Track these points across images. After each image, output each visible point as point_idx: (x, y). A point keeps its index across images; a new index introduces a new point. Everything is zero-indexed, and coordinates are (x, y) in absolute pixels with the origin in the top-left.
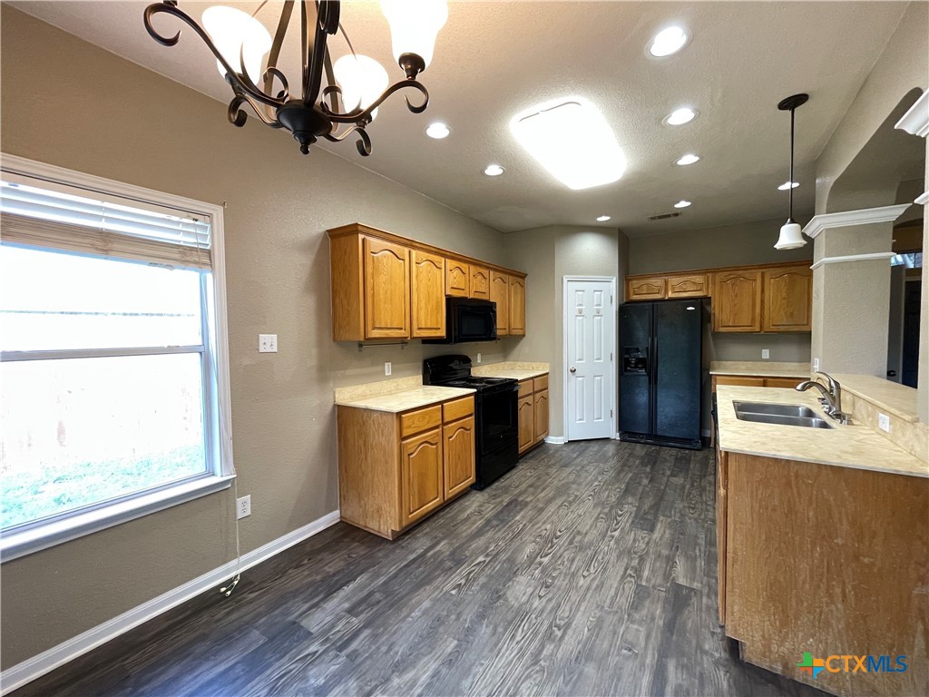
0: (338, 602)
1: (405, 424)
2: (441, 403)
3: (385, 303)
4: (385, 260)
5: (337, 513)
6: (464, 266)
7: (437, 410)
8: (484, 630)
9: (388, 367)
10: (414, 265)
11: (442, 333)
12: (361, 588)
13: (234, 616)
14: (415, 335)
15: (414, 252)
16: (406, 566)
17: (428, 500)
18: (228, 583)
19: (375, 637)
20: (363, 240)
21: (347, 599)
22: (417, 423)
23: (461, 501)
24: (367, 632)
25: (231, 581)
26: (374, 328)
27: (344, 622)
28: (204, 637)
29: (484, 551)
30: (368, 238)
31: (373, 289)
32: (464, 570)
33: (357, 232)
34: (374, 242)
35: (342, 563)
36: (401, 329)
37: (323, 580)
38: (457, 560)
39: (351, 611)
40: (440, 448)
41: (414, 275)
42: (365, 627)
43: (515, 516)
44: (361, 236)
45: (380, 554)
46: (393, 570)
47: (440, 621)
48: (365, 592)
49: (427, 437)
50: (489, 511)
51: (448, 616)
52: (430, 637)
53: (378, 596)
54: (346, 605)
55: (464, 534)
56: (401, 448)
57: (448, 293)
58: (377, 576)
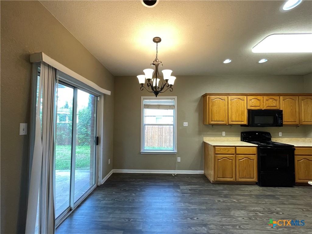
0: (189, 187)
1: (216, 150)
2: (235, 146)
3: (216, 114)
4: (217, 101)
5: (203, 171)
6: (259, 97)
7: (233, 149)
8: (216, 212)
9: (224, 133)
10: (229, 101)
11: (245, 122)
12: (196, 188)
13: (171, 179)
14: (230, 123)
15: (230, 97)
16: (210, 190)
17: (226, 177)
18: (174, 174)
19: (190, 196)
20: (209, 97)
21: (191, 187)
22: (222, 151)
23: (247, 186)
24: (190, 194)
25: (175, 174)
26: (212, 121)
27: (187, 190)
28: (166, 179)
29: (238, 200)
30: (210, 96)
31: (212, 110)
32: (225, 199)
33: (207, 95)
34: (212, 97)
35: (196, 182)
36: (223, 121)
37: (190, 182)
38: (226, 196)
39: (190, 190)
40: (234, 162)
41: (229, 104)
42: (190, 193)
43: (265, 199)
44: (208, 96)
45: (206, 184)
46: (206, 189)
47: (206, 203)
48: (196, 189)
49: (227, 156)
50: (257, 193)
51: (209, 203)
52: (201, 204)
53: (198, 191)
54: (190, 188)
55: (236, 193)
56: (215, 157)
57: (249, 108)
58: (201, 187)
